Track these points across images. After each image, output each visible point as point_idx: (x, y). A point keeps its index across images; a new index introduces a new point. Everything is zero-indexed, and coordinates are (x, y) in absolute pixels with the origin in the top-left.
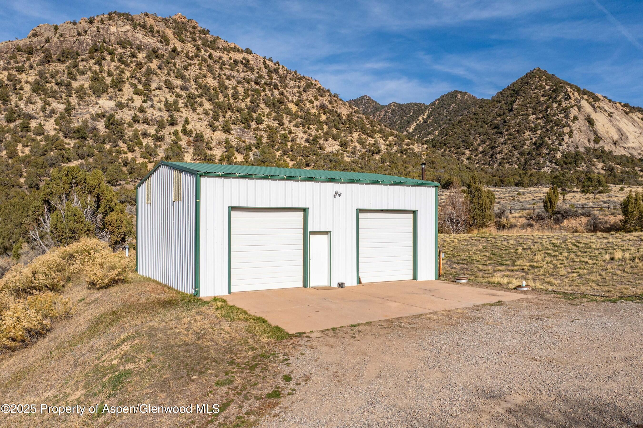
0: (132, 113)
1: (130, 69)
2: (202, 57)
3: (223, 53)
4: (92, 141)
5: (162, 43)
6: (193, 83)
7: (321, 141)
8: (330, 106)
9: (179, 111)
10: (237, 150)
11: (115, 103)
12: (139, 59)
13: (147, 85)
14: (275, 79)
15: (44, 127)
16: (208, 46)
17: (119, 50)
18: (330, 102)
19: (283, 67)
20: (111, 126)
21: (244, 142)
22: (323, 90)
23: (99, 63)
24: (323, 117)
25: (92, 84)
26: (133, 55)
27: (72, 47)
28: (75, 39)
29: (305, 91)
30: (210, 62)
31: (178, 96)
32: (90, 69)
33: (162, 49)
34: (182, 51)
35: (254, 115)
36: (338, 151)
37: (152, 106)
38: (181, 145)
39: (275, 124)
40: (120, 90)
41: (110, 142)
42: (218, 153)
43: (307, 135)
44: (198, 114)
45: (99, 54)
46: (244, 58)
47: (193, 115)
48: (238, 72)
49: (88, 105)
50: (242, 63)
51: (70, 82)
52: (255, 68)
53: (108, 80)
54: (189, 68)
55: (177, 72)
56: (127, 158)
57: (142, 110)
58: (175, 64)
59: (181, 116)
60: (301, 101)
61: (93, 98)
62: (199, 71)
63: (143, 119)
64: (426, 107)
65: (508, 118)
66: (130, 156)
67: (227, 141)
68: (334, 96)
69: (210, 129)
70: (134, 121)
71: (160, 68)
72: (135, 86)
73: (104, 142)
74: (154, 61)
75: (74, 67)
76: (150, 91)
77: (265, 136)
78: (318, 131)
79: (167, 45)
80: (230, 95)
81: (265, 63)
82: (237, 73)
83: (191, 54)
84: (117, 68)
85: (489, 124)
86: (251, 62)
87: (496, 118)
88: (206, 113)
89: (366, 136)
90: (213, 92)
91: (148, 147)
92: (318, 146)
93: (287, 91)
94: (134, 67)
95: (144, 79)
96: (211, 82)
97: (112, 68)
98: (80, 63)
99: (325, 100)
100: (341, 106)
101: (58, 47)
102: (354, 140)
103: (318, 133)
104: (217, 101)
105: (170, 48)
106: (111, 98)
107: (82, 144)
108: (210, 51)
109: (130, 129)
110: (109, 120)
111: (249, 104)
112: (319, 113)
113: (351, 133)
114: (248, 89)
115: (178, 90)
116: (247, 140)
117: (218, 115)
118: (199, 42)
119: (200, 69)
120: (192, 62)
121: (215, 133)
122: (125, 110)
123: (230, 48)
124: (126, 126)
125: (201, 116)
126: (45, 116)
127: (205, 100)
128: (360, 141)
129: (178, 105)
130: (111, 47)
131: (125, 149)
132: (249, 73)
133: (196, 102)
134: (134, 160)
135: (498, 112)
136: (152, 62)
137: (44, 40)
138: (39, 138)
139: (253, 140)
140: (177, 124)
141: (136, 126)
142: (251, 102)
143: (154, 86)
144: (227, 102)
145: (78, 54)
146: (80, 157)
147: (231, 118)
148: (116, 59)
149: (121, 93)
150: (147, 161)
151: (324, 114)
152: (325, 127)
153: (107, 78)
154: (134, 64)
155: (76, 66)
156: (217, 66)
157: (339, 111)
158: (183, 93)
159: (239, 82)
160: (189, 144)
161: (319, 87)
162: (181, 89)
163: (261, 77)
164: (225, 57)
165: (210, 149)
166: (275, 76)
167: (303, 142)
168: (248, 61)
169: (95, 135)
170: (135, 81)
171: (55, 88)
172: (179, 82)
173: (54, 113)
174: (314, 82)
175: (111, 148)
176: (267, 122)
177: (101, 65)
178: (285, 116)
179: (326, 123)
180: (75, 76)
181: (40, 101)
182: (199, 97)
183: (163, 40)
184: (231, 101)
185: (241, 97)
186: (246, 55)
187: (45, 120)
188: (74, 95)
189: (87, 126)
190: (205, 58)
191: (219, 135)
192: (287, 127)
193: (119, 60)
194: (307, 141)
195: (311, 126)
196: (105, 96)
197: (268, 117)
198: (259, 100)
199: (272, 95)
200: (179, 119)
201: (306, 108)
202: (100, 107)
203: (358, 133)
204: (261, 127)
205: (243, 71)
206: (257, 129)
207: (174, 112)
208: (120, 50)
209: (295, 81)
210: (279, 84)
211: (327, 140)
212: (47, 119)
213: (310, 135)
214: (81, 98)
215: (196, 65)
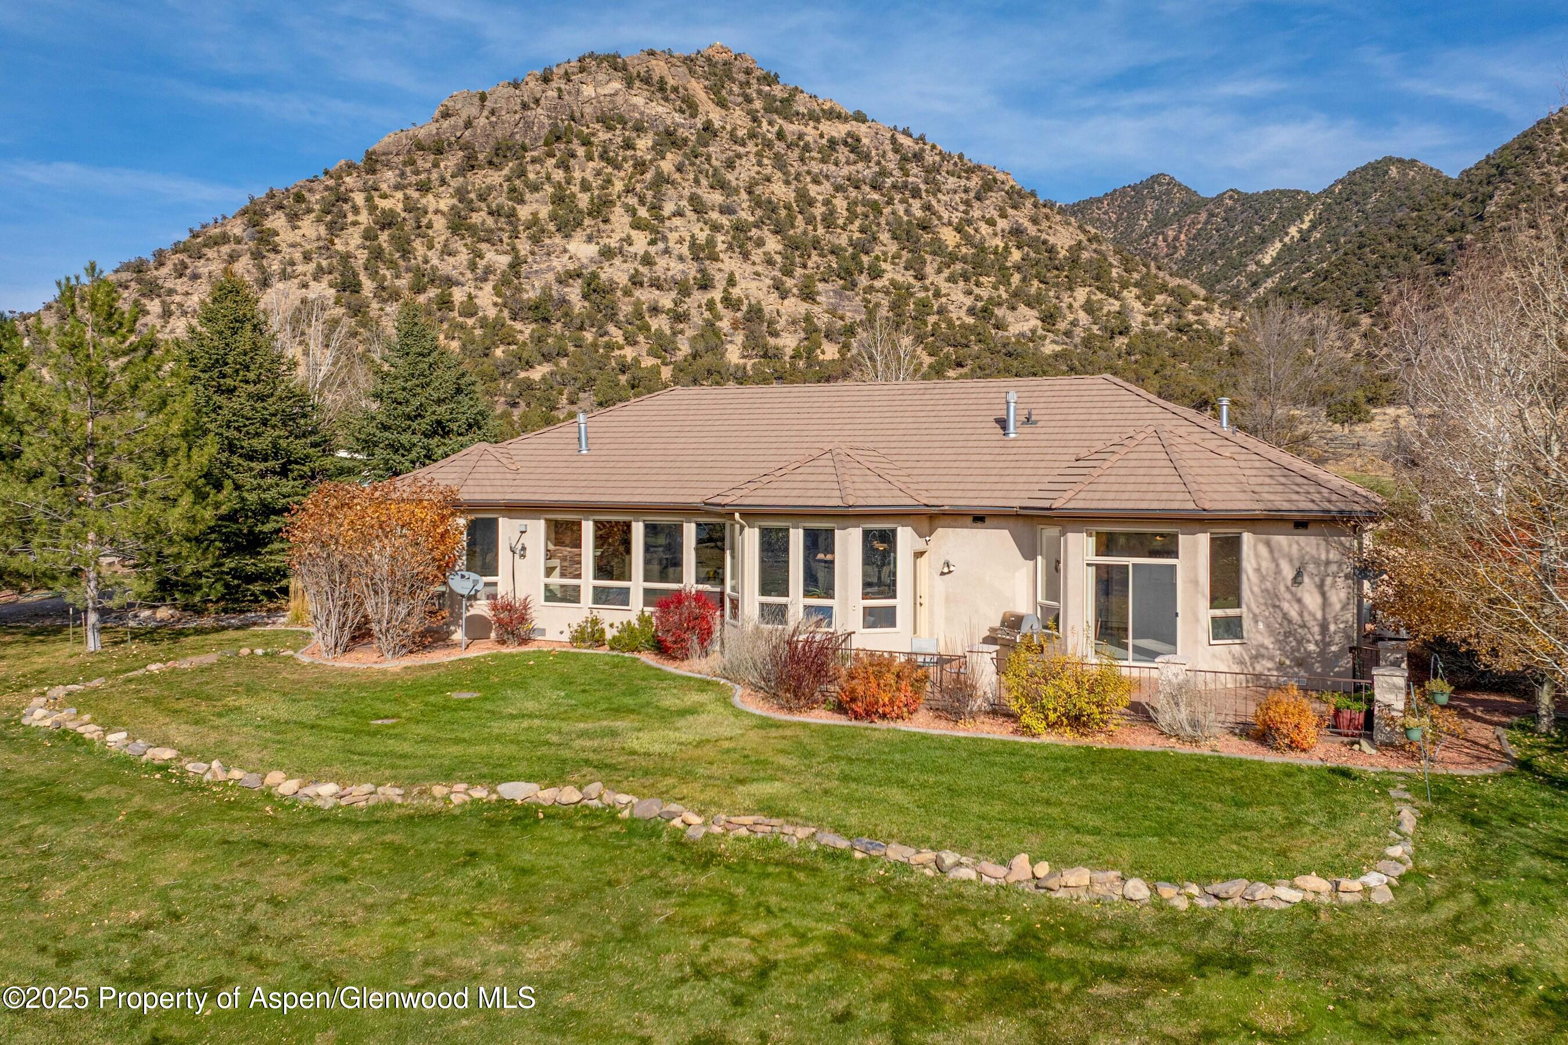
0: (630, 267)
1: (622, 174)
2: (764, 138)
3: (806, 125)
4: (559, 324)
5: (683, 112)
6: (744, 196)
7: (999, 312)
8: (1032, 230)
9: (716, 259)
10: (826, 336)
11: (597, 248)
12: (639, 153)
13: (655, 208)
14: (916, 176)
15: (476, 300)
16: (776, 111)
17: (600, 134)
18: (1034, 221)
19: (934, 147)
20: (594, 296)
21: (842, 318)
22: (1019, 193)
23: (564, 166)
24: (1016, 255)
25: (554, 210)
26: (628, 145)
27: (512, 134)
28: (517, 117)
29: (978, 198)
30: (780, 147)
31: (716, 228)
32: (548, 178)
33: (683, 126)
34: (724, 128)
35: (865, 259)
36: (1033, 331)
37: (667, 251)
38: (722, 329)
39: (908, 278)
40: (606, 221)
41: (592, 326)
42: (789, 342)
43: (972, 298)
44: (754, 263)
45: (562, 146)
46: (849, 134)
47: (744, 266)
48: (837, 165)
49: (549, 254)
50: (846, 144)
51: (514, 209)
52: (873, 153)
53: (583, 200)
54: (738, 162)
55: (714, 175)
56: (625, 356)
57: (647, 260)
58: (708, 159)
59: (720, 270)
60: (969, 222)
61: (558, 239)
62: (756, 168)
63: (650, 279)
64: (1311, 199)
65: (1469, 237)
66: (629, 353)
67: (808, 318)
68: (1045, 206)
69: (776, 294)
70: (634, 284)
71: (679, 169)
72: (632, 211)
73: (581, 328)
74: (669, 156)
75: (519, 177)
76: (661, 220)
77: (885, 303)
78: (996, 289)
79: (693, 116)
80: (819, 218)
81: (893, 140)
82: (833, 168)
83: (741, 133)
84: (598, 173)
85: (1424, 253)
86: (865, 141)
87: (1442, 237)
88: (770, 262)
89: (1103, 296)
90: (783, 213)
91: (659, 333)
92: (993, 321)
93: (939, 201)
94: (630, 170)
95: (649, 194)
96: (780, 191)
97: (589, 176)
98: (530, 168)
99: (1021, 218)
100: (1059, 228)
101: (488, 136)
102: (1076, 305)
103: (995, 294)
104: (791, 232)
105: (699, 122)
106: (590, 239)
107: (543, 331)
108: (780, 121)
109: (627, 299)
110: (589, 285)
111: (857, 235)
112: (1006, 248)
113: (1071, 289)
114: (856, 203)
115: (715, 215)
116: (849, 314)
117: (793, 264)
118: (758, 105)
119: (760, 164)
120: (741, 150)
121: (786, 302)
122: (617, 261)
123: (822, 110)
124: (619, 293)
125: (759, 269)
126: (476, 280)
127: (767, 233)
128: (1089, 308)
129: (715, 246)
130: (584, 128)
131: (621, 340)
132: (860, 166)
133: (750, 239)
134: (636, 361)
135: (1452, 223)
136: (663, 158)
137: (461, 123)
138: (470, 322)
139: (859, 313)
140: (714, 287)
141: (637, 293)
142: (861, 231)
143: (669, 208)
144: (811, 234)
145: (524, 149)
146: (547, 358)
147: (818, 268)
148: (596, 154)
149: (608, 227)
150: (659, 361)
151: (1018, 248)
152: (1016, 279)
153: (579, 195)
154: (631, 162)
155: (522, 174)
156: (795, 154)
157: (1052, 240)
158: (724, 221)
159: (838, 188)
160: (735, 326)
161: (1012, 187)
162: (721, 212)
163: (884, 173)
164: (810, 133)
165: (775, 334)
166: (914, 169)
167: (962, 313)
168: (858, 140)
169: (566, 314)
170: (633, 201)
171: (490, 222)
172: (717, 197)
173: (491, 272)
174: (1000, 177)
175: (596, 339)
176: (893, 273)
177: (567, 169)
178: (928, 258)
179: (1018, 268)
180: (521, 194)
181: (464, 250)
182: (757, 226)
183: (684, 107)
184: (821, 231)
185: (840, 222)
186: (852, 126)
187: (476, 287)
188: (523, 235)
189: (551, 296)
190: (770, 140)
191: (792, 306)
192: (932, 284)
193: (601, 157)
194: (971, 311)
195: (981, 279)
196: (579, 235)
197: (893, 263)
198: (879, 224)
199: (907, 212)
200: (718, 276)
201: (978, 236)
202: (570, 258)
203: (1087, 289)
204: (878, 284)
205: (848, 163)
206: (870, 289)
207: (707, 262)
208: (603, 136)
209: (959, 177)
210: (923, 187)
211: (1013, 308)
212: (480, 284)
213: (978, 298)
214: (536, 240)
215: (752, 156)
